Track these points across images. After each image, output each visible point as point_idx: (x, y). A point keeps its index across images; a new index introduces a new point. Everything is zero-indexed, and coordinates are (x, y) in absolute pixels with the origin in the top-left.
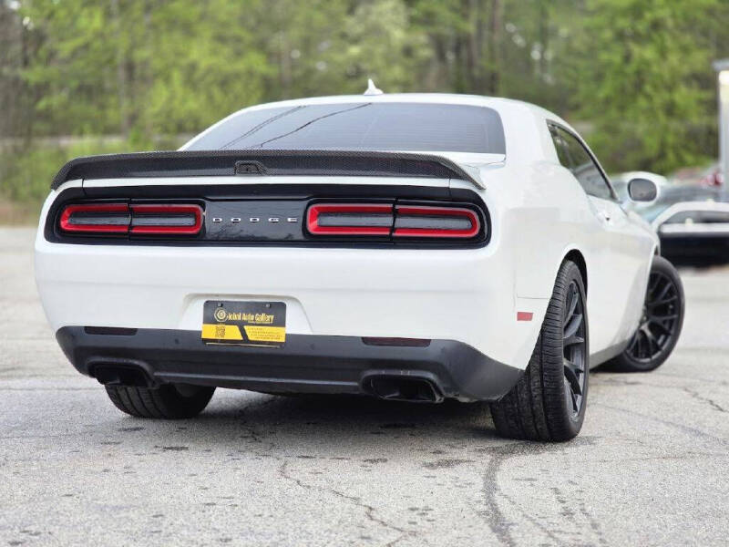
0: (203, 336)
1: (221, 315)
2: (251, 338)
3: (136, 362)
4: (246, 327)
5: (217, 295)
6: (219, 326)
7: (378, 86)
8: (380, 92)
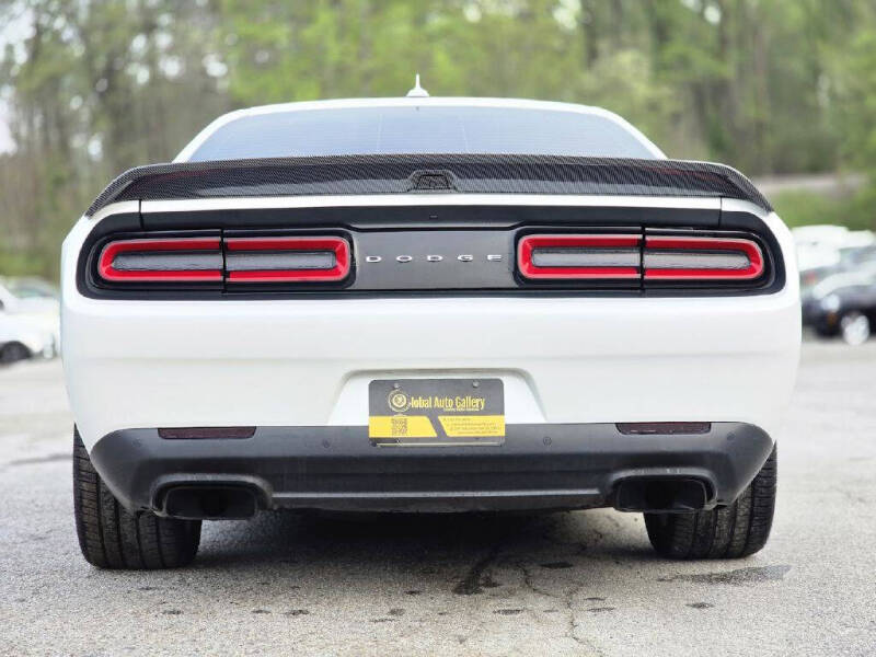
0: (372, 435)
1: (399, 400)
2: (450, 433)
3: (250, 479)
4: (441, 418)
5: (389, 372)
6: (395, 417)
7: (423, 85)
8: (425, 93)
